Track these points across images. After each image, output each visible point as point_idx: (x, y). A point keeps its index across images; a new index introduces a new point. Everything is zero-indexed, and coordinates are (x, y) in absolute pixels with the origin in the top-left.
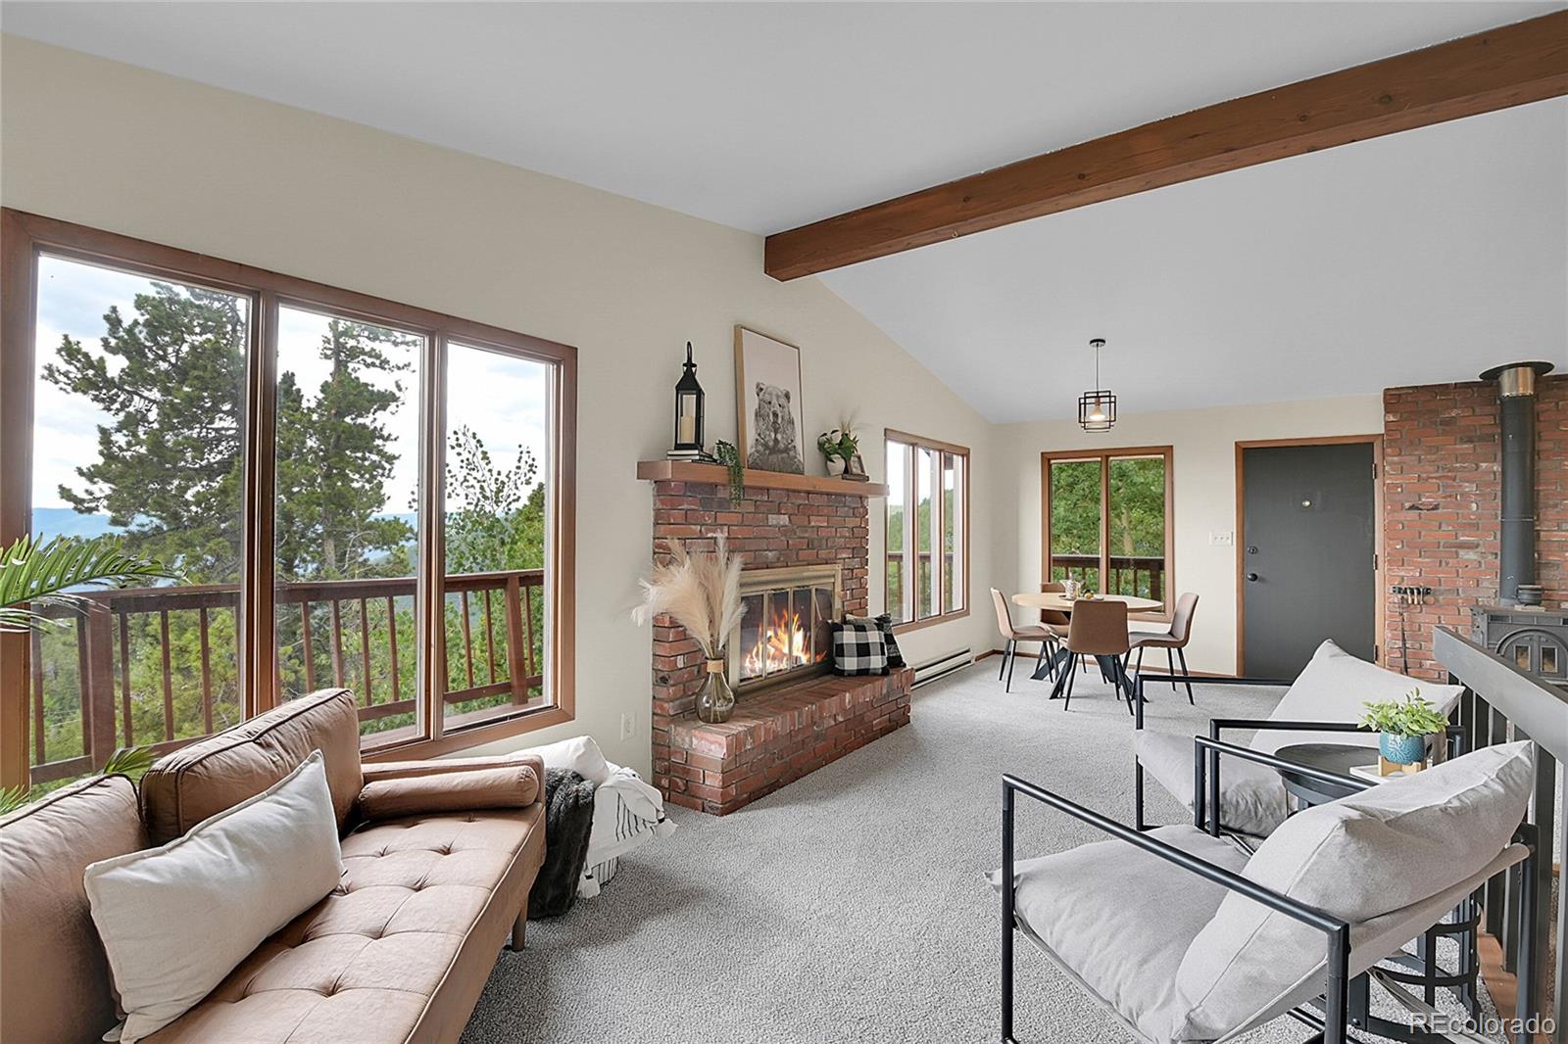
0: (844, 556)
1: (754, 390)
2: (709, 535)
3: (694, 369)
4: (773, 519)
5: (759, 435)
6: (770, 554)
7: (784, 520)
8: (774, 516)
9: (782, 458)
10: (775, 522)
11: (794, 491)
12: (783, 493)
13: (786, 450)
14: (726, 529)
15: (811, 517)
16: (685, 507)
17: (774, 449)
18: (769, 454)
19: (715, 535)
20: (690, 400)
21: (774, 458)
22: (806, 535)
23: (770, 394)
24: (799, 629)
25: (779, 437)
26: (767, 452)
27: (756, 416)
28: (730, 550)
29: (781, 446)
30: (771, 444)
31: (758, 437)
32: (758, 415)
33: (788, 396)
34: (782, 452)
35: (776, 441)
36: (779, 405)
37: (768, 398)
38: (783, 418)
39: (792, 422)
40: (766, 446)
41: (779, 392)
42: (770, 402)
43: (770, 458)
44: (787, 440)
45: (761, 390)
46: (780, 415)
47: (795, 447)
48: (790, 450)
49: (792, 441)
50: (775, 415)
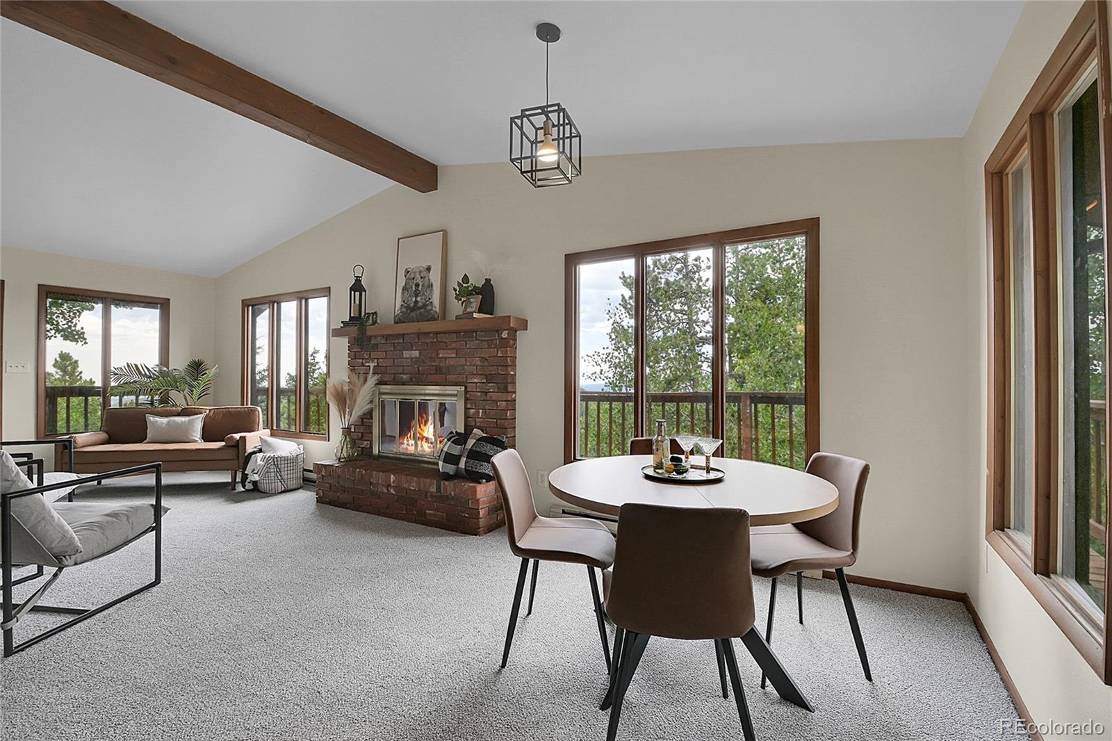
0: (476, 381)
2: (367, 364)
4: (406, 354)
5: (404, 301)
6: (404, 376)
7: (416, 354)
8: (407, 352)
9: (420, 313)
10: (408, 356)
11: (424, 333)
12: (414, 336)
13: (424, 306)
14: (376, 361)
15: (439, 351)
16: (355, 350)
17: (416, 307)
19: (369, 364)
21: (413, 314)
22: (434, 364)
23: (415, 273)
25: (419, 299)
26: (409, 311)
27: (403, 290)
28: (374, 373)
29: (420, 304)
30: (412, 305)
31: (403, 303)
32: (404, 289)
33: (429, 269)
34: (421, 308)
35: (416, 302)
36: (421, 277)
37: (412, 276)
38: (423, 285)
39: (432, 286)
40: (408, 307)
41: (422, 269)
42: (414, 279)
43: (411, 314)
44: (425, 300)
45: (408, 272)
46: (421, 284)
47: (432, 302)
48: (427, 305)
49: (430, 299)
50: (417, 285)
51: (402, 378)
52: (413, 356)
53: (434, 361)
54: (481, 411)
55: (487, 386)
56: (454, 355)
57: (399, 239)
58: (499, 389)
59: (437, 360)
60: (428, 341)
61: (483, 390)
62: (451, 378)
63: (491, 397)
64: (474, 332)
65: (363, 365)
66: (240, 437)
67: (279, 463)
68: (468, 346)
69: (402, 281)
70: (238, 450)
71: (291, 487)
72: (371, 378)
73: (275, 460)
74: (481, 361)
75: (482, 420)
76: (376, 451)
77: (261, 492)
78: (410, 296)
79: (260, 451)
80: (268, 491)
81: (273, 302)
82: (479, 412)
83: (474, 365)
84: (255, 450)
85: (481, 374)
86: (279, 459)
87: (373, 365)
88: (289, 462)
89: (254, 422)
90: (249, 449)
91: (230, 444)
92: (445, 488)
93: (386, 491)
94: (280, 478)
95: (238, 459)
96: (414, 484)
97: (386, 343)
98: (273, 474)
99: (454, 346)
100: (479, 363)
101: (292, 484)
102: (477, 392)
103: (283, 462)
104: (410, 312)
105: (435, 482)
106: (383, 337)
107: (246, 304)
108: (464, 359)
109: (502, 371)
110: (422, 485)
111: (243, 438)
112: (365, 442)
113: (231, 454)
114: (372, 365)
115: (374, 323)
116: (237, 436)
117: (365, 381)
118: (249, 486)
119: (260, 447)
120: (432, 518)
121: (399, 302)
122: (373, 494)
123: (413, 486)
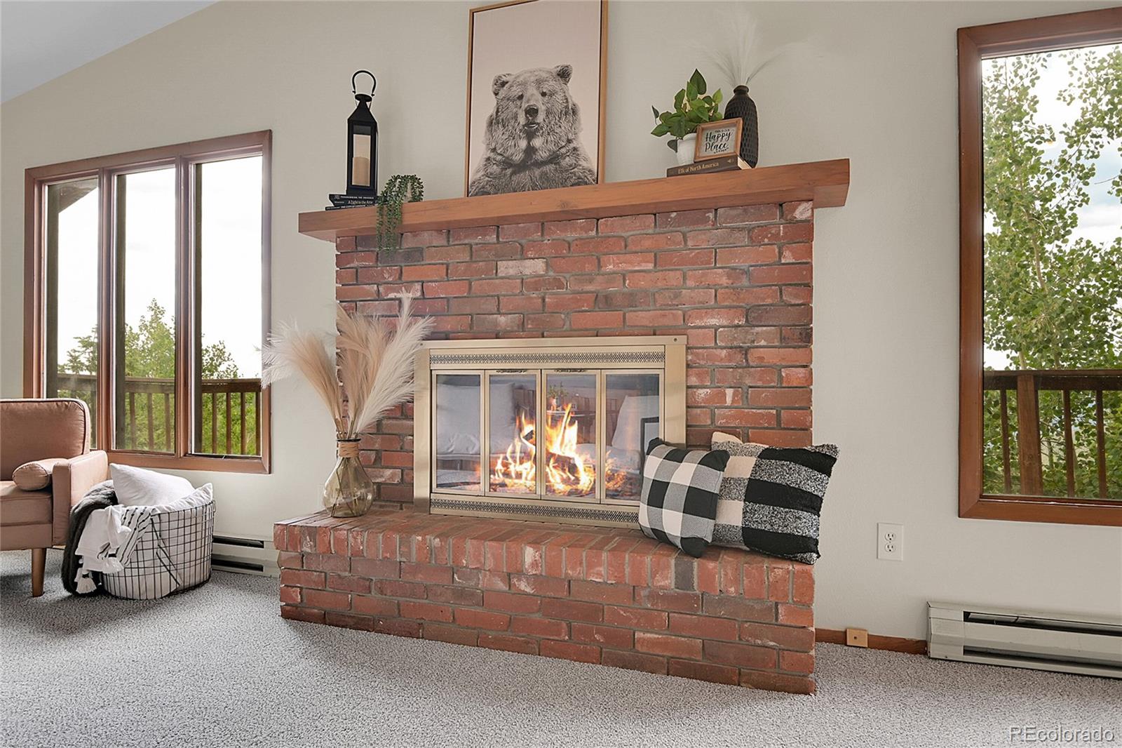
0: (714, 322)
1: (490, 88)
2: (392, 295)
3: (368, 103)
4: (508, 268)
5: (494, 150)
6: (502, 319)
7: (534, 267)
8: (511, 263)
10: (512, 272)
13: (554, 158)
14: (418, 286)
15: (605, 258)
16: (356, 264)
17: (529, 162)
18: (512, 174)
19: (398, 296)
20: (362, 142)
21: (522, 176)
22: (589, 288)
23: (524, 84)
24: (571, 423)
25: (537, 142)
26: (509, 171)
27: (490, 124)
28: (416, 314)
29: (542, 155)
30: (518, 157)
31: (492, 155)
32: (493, 123)
33: (564, 74)
34: (544, 163)
35: (530, 150)
36: (544, 94)
37: (516, 91)
38: (548, 112)
39: (574, 112)
40: (507, 163)
41: (544, 75)
42: (521, 97)
43: (514, 178)
44: (556, 144)
45: (503, 84)
46: (542, 109)
47: (575, 149)
48: (563, 156)
49: (569, 141)
50: (532, 112)
51: (496, 324)
52: (527, 272)
53: (591, 281)
54: (729, 392)
55: (747, 332)
56: (650, 266)
57: (472, 13)
58: (782, 339)
59: (599, 278)
60: (570, 236)
61: (735, 344)
62: (642, 317)
63: (762, 358)
64: (709, 210)
65: (379, 297)
66: (55, 467)
67: (165, 526)
68: (690, 244)
69: (486, 105)
70: (52, 498)
71: (192, 581)
72: (409, 326)
73: (156, 519)
74: (729, 277)
75: (733, 411)
76: (421, 490)
77: (116, 597)
78: (512, 136)
79: (113, 499)
80: (136, 596)
81: (110, 173)
82: (725, 395)
83: (709, 287)
84: (99, 497)
85: (730, 307)
86: (165, 517)
87: (411, 295)
88: (188, 523)
89: (71, 434)
90: (81, 495)
91: (28, 484)
92: (707, 578)
93: (506, 588)
94: (166, 561)
95: (51, 521)
96: (602, 569)
97: (449, 246)
98: (149, 555)
99: (647, 243)
100: (724, 281)
101: (191, 575)
102: (716, 347)
103: (174, 525)
104: (513, 173)
105: (673, 562)
106: (439, 231)
107: (35, 178)
108: (678, 274)
109: (796, 296)
110: (627, 570)
111: (65, 472)
112: (388, 472)
113: (32, 508)
114: (406, 297)
115: (417, 198)
116: (47, 465)
117: (391, 334)
118: (85, 585)
119: (109, 491)
120: (658, 651)
121: (480, 152)
122: (461, 594)
123: (599, 574)
